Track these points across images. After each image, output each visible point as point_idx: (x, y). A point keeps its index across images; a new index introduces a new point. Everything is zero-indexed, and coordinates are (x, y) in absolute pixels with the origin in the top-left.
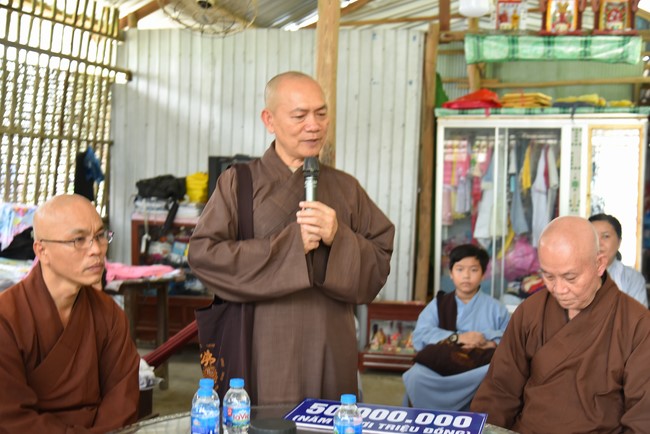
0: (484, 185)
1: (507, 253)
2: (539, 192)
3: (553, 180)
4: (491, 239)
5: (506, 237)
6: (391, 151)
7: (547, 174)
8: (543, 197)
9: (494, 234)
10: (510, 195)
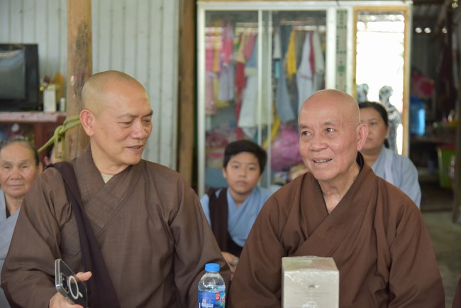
0: (248, 71)
1: (273, 142)
2: (305, 77)
3: (319, 65)
4: (256, 128)
5: (272, 126)
6: (149, 36)
7: (312, 59)
8: (309, 83)
9: (260, 123)
10: (275, 81)
